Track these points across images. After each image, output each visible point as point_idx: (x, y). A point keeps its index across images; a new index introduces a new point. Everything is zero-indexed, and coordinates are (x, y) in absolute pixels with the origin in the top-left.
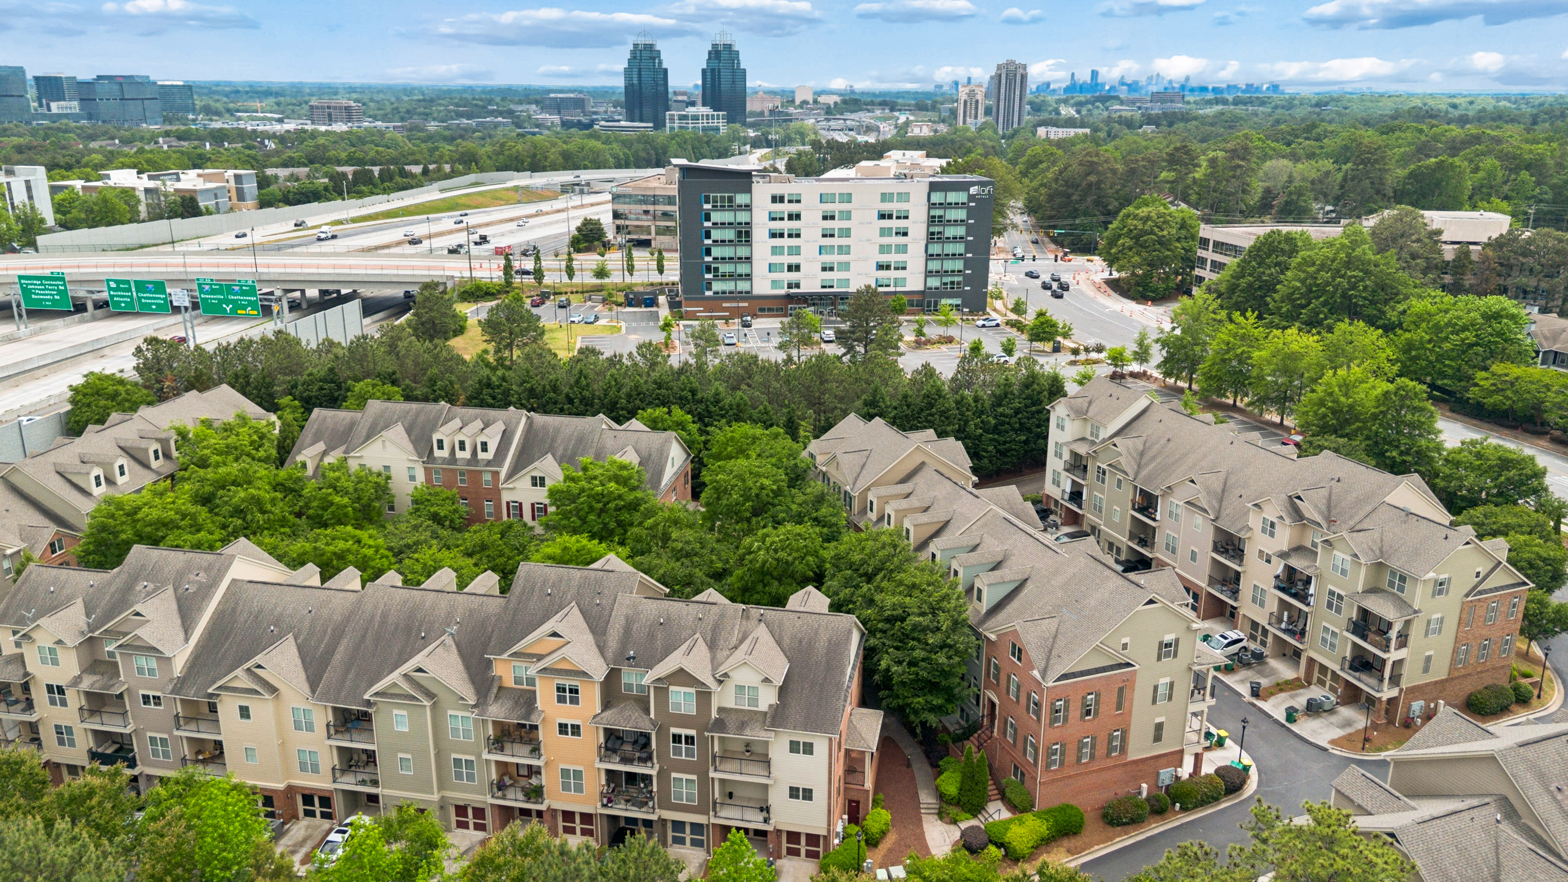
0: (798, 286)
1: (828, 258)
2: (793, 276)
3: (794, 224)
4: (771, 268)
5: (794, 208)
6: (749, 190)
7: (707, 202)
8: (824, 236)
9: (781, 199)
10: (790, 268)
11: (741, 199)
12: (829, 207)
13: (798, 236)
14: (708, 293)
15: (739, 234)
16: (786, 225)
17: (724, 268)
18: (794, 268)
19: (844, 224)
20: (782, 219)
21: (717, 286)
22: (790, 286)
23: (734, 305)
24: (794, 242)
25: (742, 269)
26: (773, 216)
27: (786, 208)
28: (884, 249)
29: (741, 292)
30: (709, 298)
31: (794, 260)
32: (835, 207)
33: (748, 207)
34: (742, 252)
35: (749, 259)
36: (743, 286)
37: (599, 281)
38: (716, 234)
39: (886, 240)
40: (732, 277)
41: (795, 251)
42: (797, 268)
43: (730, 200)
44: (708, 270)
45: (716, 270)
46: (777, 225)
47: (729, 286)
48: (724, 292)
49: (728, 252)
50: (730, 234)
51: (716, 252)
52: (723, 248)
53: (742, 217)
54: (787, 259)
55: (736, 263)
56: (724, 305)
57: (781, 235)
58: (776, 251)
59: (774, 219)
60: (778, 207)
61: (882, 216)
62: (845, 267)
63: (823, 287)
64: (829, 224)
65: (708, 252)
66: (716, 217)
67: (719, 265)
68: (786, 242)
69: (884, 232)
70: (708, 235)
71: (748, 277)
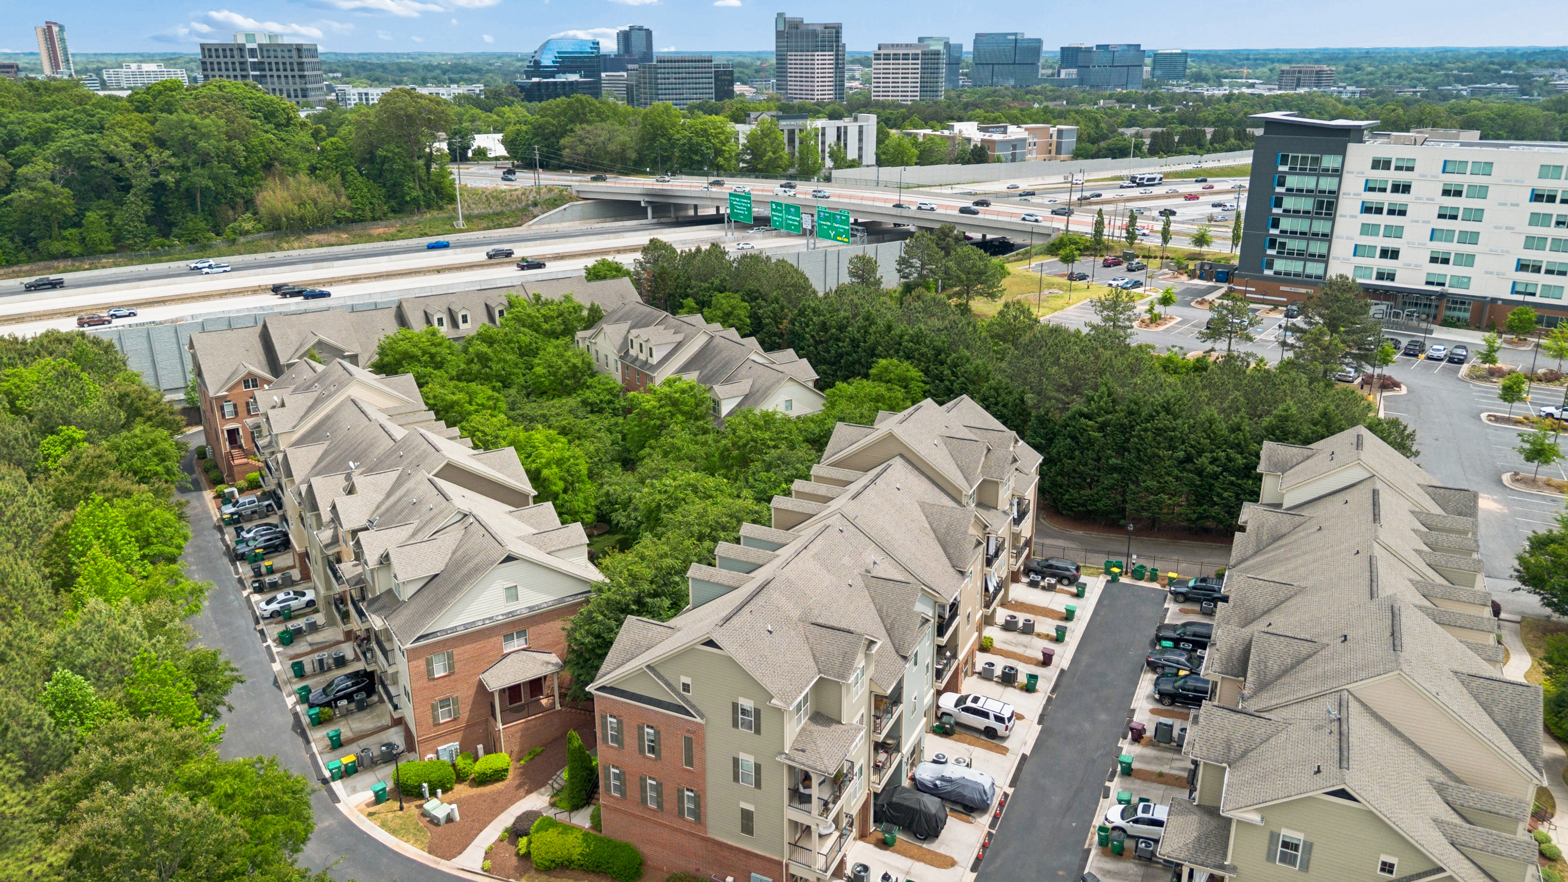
0: (1391, 277)
1: (1441, 247)
2: (1387, 264)
3: (1399, 198)
4: (1357, 250)
5: (1403, 177)
6: (1343, 152)
7: (1284, 161)
8: (1441, 216)
9: (1387, 165)
10: (1384, 253)
11: (1330, 161)
12: (1454, 179)
13: (1402, 213)
14: (1268, 272)
15: (1320, 204)
16: (1388, 198)
17: (1293, 244)
18: (1391, 254)
19: (1475, 203)
20: (1384, 190)
21: (1280, 265)
22: (1380, 276)
23: (1293, 290)
24: (1395, 220)
25: (1317, 248)
26: (1371, 185)
27: (1391, 176)
28: (1531, 242)
29: (1310, 276)
30: (1268, 278)
31: (1391, 243)
32: (1464, 180)
33: (1338, 173)
34: (1320, 226)
35: (1327, 237)
36: (1315, 269)
37: (1197, 249)
38: (1289, 203)
39: (1538, 231)
40: (1301, 255)
41: (1396, 232)
42: (1394, 254)
43: (1316, 160)
44: (1272, 243)
45: (1283, 245)
46: (1374, 198)
47: (1295, 266)
48: (1287, 274)
49: (1301, 225)
50: (1307, 204)
51: (1286, 224)
52: (1295, 221)
53: (1327, 183)
54: (1381, 242)
55: (1308, 239)
56: (1282, 288)
57: (1379, 211)
58: (1367, 229)
59: (1372, 189)
60: (1380, 174)
61: (1537, 197)
62: (1468, 260)
63: (1428, 283)
64: (1451, 202)
65: (1275, 224)
66: (1292, 181)
67: (1287, 240)
68: (1384, 220)
69: (1536, 219)
70: (1278, 203)
71: (1324, 258)
